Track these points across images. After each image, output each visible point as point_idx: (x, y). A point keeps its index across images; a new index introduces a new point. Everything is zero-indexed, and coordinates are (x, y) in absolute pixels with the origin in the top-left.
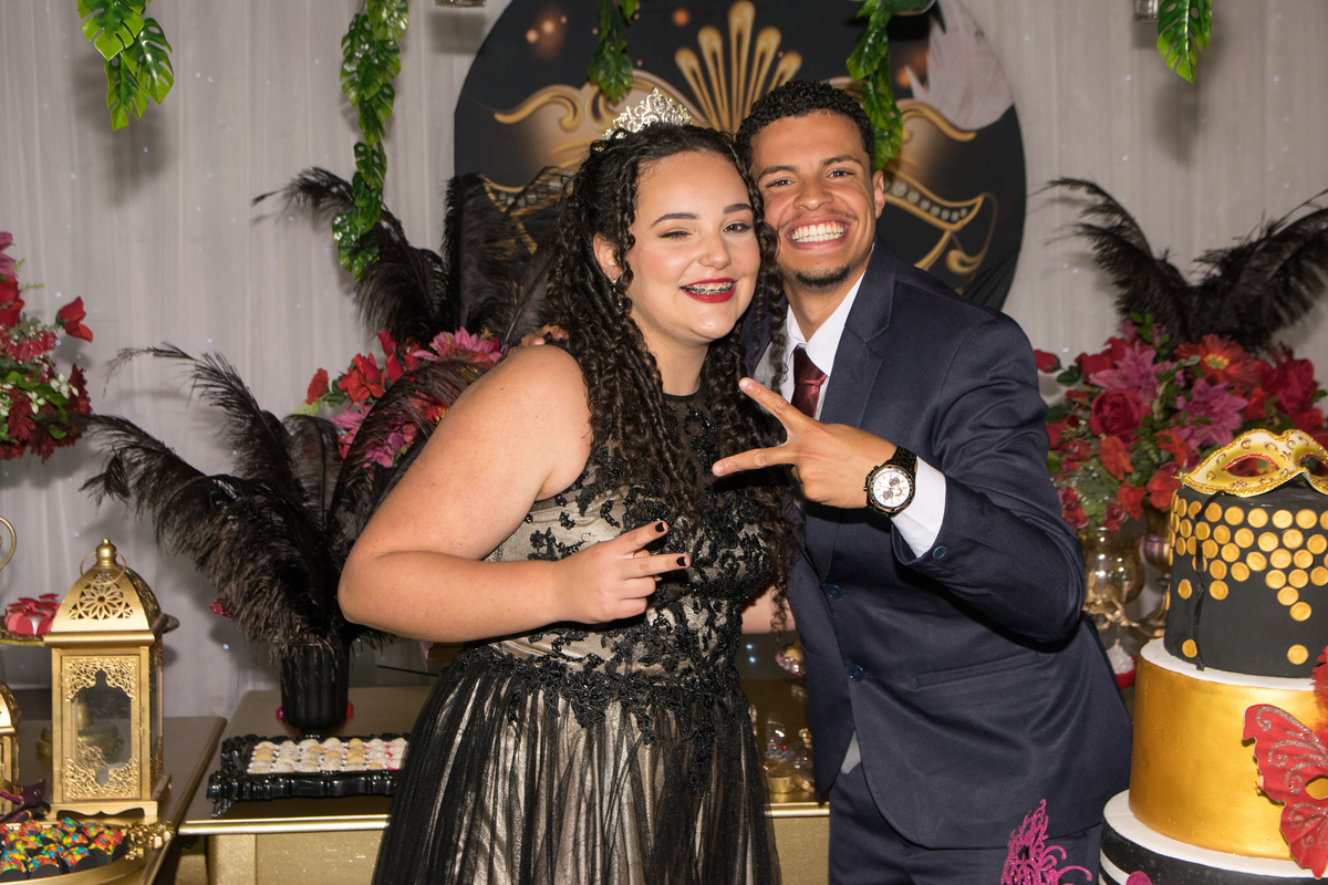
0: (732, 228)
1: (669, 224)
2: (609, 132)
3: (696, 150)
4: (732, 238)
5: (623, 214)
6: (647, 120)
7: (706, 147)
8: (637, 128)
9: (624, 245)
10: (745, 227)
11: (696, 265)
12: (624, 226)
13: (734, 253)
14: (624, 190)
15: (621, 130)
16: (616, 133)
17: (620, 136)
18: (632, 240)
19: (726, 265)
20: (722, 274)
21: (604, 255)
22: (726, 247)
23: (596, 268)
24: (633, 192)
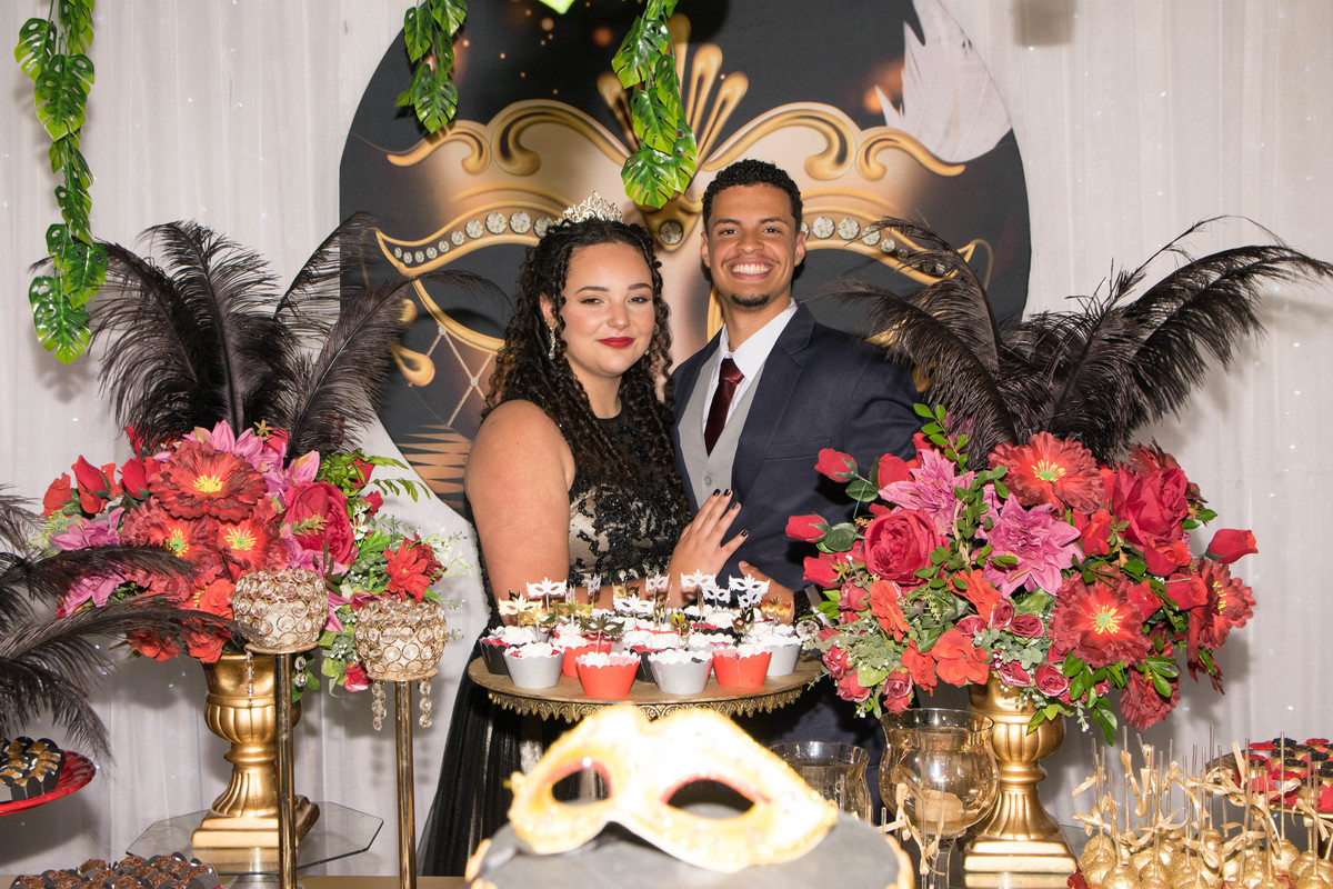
0: (636, 300)
1: (589, 294)
2: (560, 221)
3: (615, 242)
4: (634, 308)
5: (557, 282)
6: (587, 215)
7: (622, 240)
8: (579, 220)
9: (559, 304)
10: (645, 300)
11: (605, 326)
12: (558, 291)
13: (633, 318)
14: (560, 265)
15: (567, 220)
16: (563, 223)
17: (567, 224)
18: (564, 301)
19: (625, 327)
20: (622, 334)
21: (546, 308)
22: (627, 315)
23: (541, 317)
24: (566, 267)
